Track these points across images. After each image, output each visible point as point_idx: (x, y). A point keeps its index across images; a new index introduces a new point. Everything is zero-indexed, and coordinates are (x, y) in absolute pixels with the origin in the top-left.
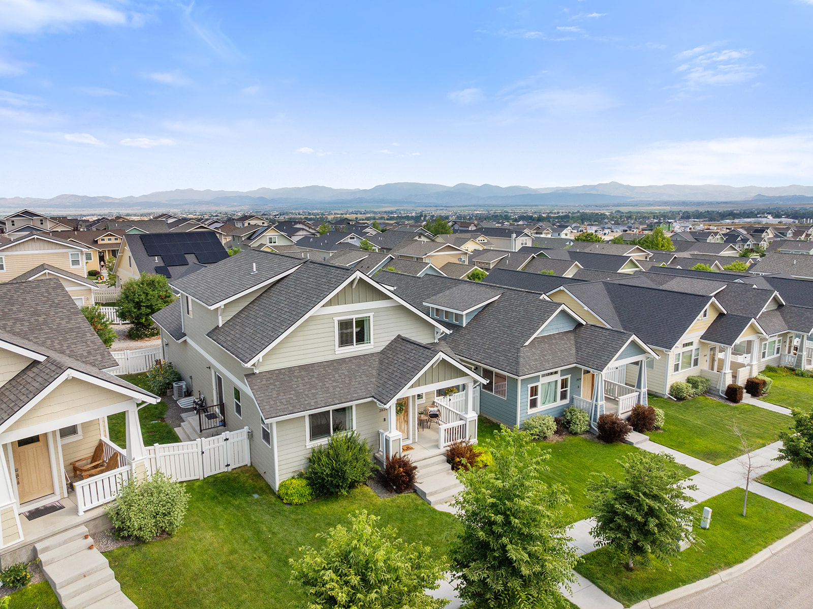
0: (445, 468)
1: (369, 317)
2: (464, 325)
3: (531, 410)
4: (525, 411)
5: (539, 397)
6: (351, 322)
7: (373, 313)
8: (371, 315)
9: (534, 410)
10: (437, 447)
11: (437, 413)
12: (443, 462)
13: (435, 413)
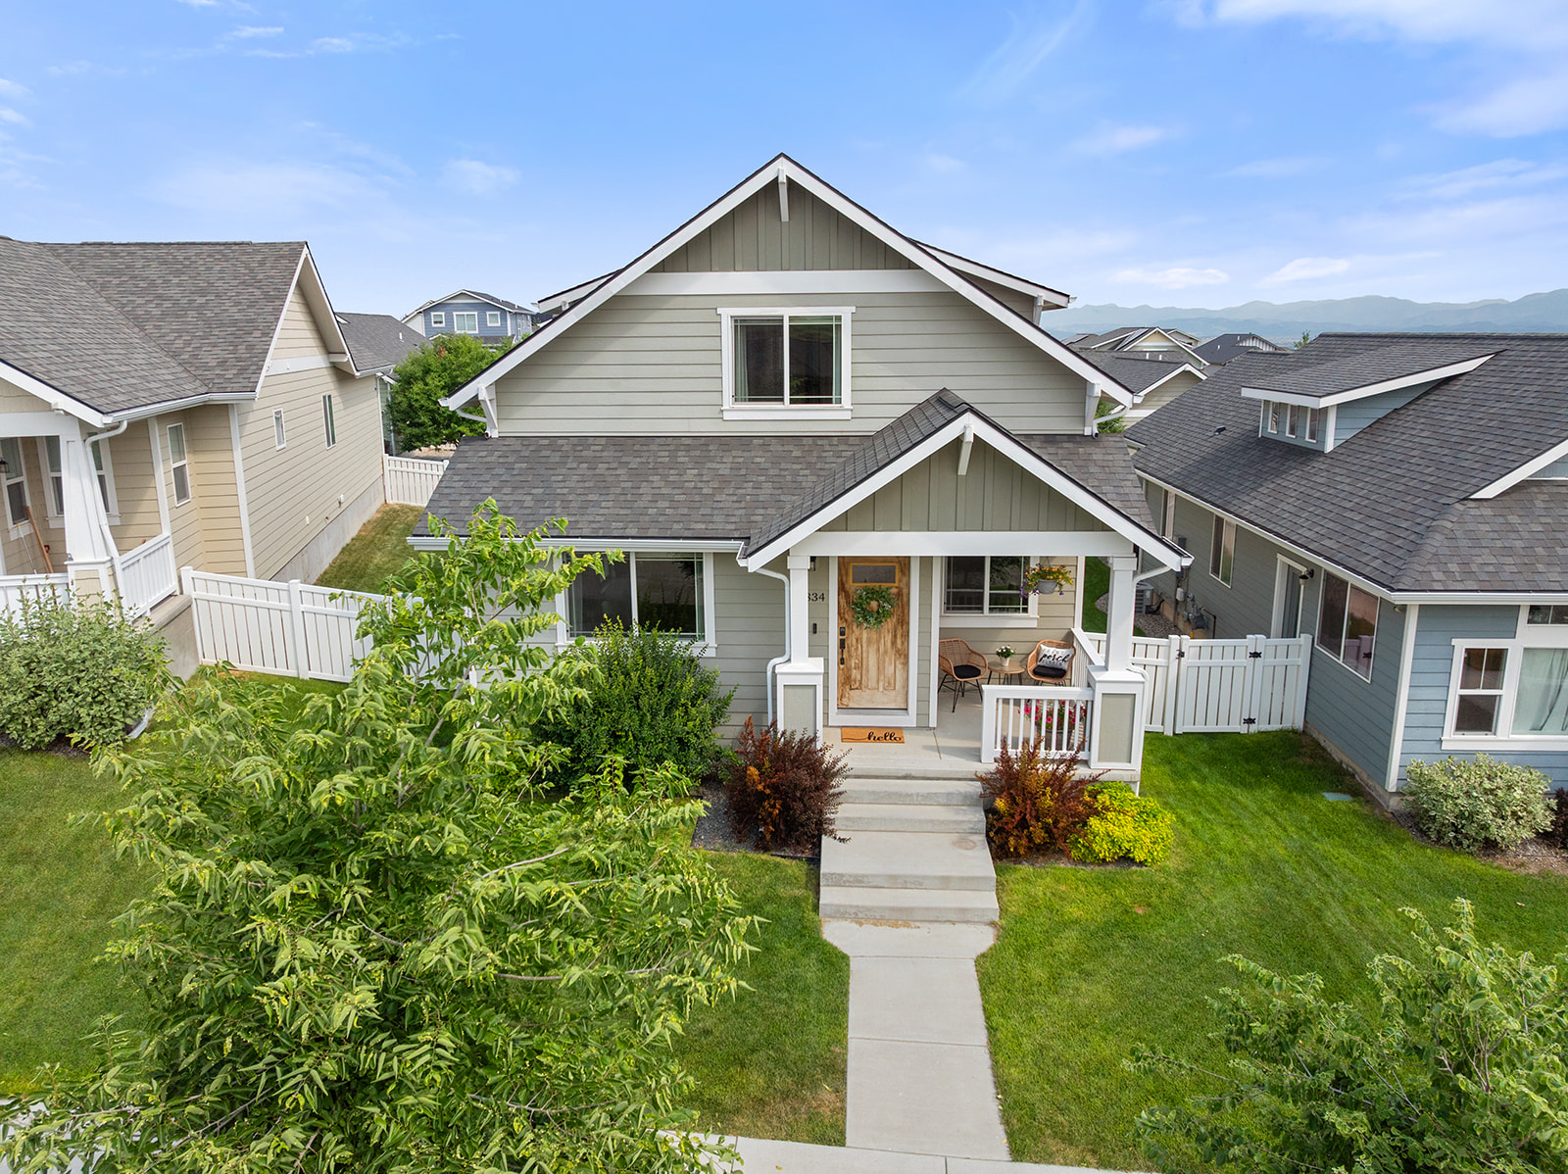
0: (956, 822)
1: (839, 318)
2: (1329, 447)
3: (1459, 736)
4: (1434, 734)
5: (1508, 695)
6: (774, 328)
7: (853, 309)
8: (846, 313)
9: (1475, 741)
10: (976, 754)
11: (1065, 666)
12: (967, 800)
13: (1057, 664)
